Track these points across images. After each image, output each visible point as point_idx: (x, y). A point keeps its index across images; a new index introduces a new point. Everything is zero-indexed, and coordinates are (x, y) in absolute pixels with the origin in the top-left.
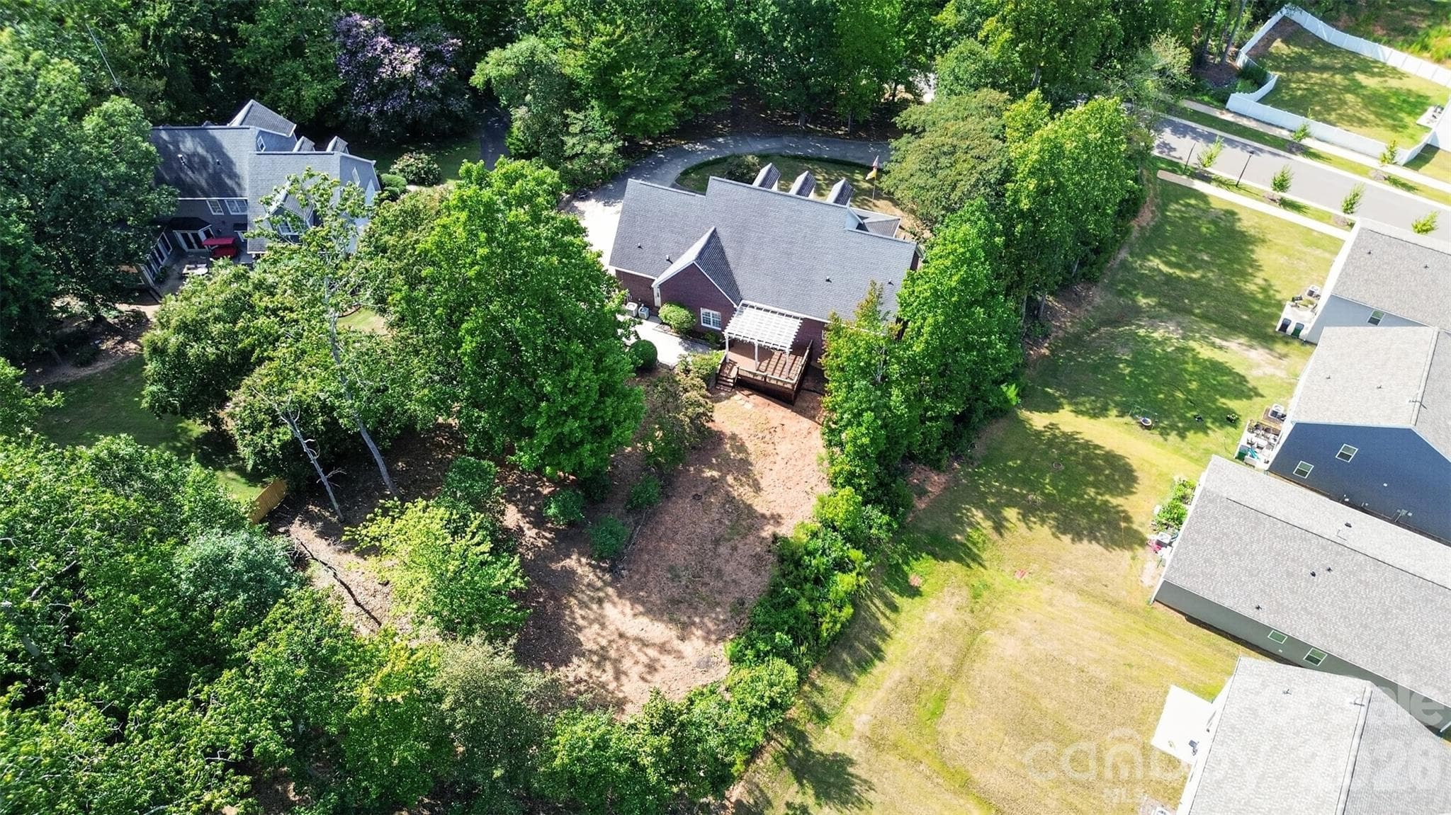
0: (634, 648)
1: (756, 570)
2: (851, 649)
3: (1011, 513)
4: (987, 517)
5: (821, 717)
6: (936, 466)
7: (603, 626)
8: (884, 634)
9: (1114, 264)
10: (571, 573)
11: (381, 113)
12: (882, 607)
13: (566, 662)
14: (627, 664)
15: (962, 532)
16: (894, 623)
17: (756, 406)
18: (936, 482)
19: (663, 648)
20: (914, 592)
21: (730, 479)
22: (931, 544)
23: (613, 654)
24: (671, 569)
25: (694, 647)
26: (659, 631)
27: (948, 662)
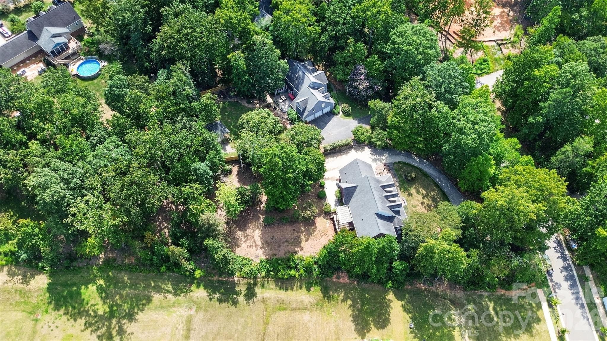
0: (253, 240)
1: (285, 253)
2: (282, 284)
3: (349, 302)
4: (343, 296)
5: (263, 286)
6: (350, 277)
7: (253, 232)
8: (292, 289)
9: (479, 292)
10: (259, 218)
11: (350, 91)
12: (298, 285)
13: (241, 231)
14: (248, 242)
15: (333, 293)
16: (297, 290)
17: (330, 226)
18: (344, 280)
19: (256, 246)
20: (309, 290)
21: (304, 233)
22: (324, 288)
23: (249, 237)
24: (273, 236)
25: (260, 252)
26: (259, 243)
27: (294, 306)
